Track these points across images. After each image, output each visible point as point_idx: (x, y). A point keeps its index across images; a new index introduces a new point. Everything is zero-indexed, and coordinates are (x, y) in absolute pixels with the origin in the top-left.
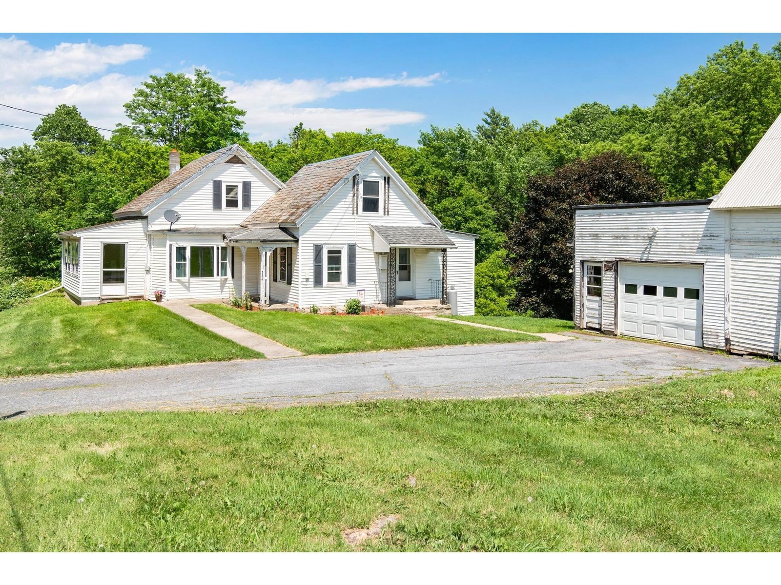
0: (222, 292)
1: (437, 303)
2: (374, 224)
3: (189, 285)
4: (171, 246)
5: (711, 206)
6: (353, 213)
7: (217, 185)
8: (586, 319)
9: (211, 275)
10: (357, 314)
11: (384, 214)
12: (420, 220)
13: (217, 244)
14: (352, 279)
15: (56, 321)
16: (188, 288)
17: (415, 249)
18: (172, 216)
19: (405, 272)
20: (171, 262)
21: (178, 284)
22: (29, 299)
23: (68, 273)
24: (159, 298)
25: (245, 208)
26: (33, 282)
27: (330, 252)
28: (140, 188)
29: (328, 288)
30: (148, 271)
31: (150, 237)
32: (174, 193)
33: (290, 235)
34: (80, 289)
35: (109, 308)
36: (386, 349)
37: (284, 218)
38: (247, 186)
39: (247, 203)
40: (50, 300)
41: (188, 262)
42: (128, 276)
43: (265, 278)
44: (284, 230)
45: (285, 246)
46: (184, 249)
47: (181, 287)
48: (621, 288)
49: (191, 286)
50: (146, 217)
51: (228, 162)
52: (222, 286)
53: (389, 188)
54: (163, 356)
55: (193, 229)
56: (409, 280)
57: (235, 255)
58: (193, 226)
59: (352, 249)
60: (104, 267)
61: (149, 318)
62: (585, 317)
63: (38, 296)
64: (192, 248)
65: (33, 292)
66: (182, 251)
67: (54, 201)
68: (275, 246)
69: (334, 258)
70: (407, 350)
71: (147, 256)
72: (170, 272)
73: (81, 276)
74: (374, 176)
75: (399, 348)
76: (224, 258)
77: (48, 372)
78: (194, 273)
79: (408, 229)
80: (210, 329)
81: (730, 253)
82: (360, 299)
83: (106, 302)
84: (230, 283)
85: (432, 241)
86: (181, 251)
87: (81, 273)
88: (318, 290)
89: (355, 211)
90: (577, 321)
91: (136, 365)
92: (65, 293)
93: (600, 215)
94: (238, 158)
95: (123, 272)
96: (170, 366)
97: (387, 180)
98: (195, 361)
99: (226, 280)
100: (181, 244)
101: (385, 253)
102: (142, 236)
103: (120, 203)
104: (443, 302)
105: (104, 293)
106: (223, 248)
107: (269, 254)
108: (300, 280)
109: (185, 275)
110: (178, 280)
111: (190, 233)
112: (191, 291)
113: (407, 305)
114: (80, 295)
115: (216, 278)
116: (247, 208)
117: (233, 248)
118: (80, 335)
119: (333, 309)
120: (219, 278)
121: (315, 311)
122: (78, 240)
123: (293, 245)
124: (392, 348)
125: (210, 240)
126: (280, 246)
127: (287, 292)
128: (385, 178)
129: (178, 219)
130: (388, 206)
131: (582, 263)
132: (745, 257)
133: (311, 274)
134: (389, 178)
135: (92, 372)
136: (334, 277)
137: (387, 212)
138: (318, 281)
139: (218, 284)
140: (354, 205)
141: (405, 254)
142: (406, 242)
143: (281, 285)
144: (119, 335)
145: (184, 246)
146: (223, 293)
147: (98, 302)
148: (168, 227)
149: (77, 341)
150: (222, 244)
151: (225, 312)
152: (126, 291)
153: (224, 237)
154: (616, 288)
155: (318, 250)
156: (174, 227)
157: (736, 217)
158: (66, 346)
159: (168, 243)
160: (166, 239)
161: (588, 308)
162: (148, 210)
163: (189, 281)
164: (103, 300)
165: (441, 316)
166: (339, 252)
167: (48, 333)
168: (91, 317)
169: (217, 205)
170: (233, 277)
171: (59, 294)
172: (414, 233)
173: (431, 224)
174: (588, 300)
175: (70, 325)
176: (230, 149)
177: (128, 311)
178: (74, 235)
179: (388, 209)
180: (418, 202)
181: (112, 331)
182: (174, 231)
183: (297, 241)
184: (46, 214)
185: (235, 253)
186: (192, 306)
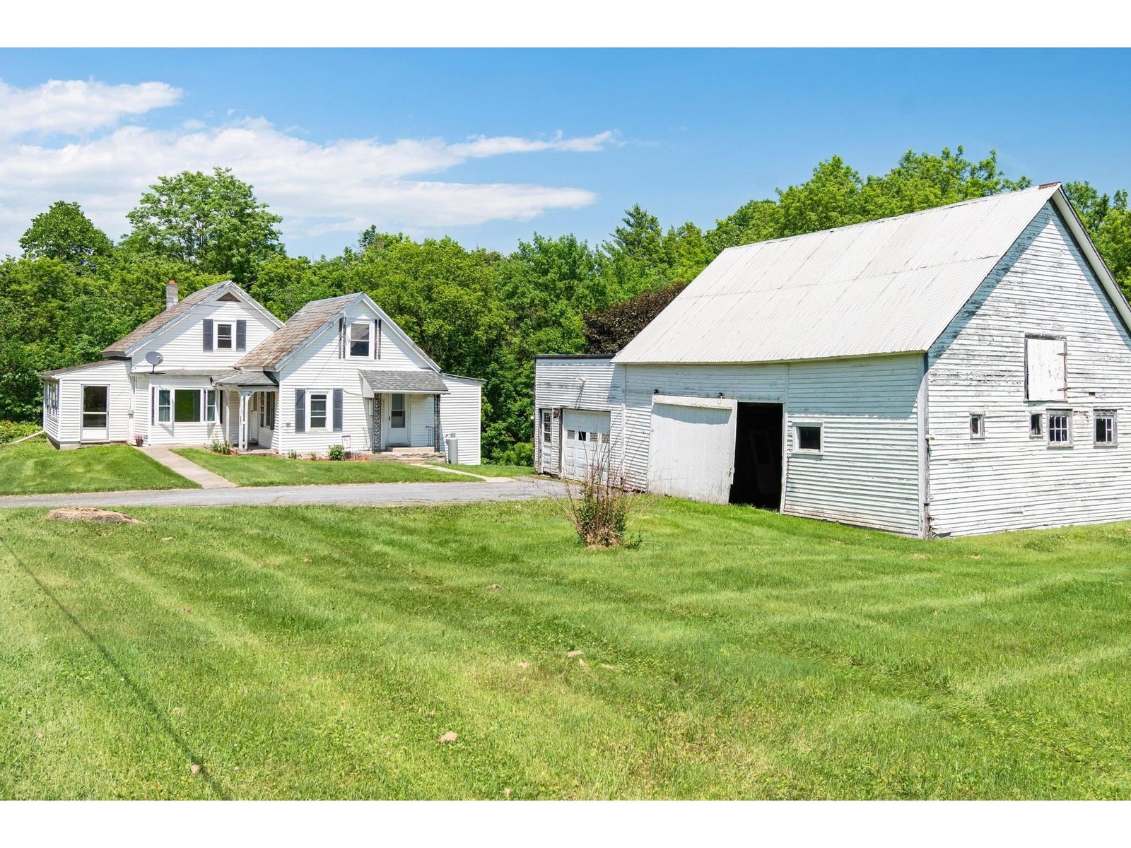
0: (208, 437)
1: (430, 451)
2: (362, 369)
3: (173, 429)
4: (153, 389)
5: (613, 360)
6: (340, 358)
7: (208, 325)
8: (543, 465)
9: (198, 420)
10: (339, 459)
11: (375, 358)
12: (416, 364)
13: (204, 387)
14: (338, 424)
15: (30, 463)
16: (172, 433)
17: (411, 395)
18: (154, 358)
19: (398, 419)
20: (153, 406)
21: (162, 428)
22: (8, 444)
23: (49, 417)
24: (140, 442)
25: (240, 349)
26: (13, 427)
27: (313, 397)
28: (146, 316)
29: (309, 433)
30: (131, 415)
31: (134, 379)
32: (160, 333)
33: (271, 379)
34: (59, 433)
35: (86, 451)
36: (317, 484)
37: (268, 361)
38: (241, 325)
39: (241, 344)
40: (30, 445)
41: (172, 406)
42: (110, 420)
43: (243, 423)
44: (268, 374)
45: (266, 390)
46: (169, 392)
47: (165, 431)
48: (565, 433)
49: (175, 431)
50: (130, 359)
51: (220, 300)
52: (210, 432)
53: (380, 331)
54: (112, 485)
55: (179, 371)
56: (404, 426)
57: (223, 399)
58: (181, 368)
59: (338, 395)
60: (86, 409)
61: (120, 460)
62: (543, 463)
63: (16, 441)
64: (177, 392)
65: (12, 437)
66: (166, 395)
67: (43, 331)
68: (254, 390)
69: (319, 402)
70: (337, 486)
71: (130, 398)
72: (153, 416)
73: (60, 419)
74: (364, 319)
75: (330, 484)
76: (211, 401)
77: (13, 494)
78: (180, 417)
79: (400, 373)
80: (173, 469)
81: (625, 402)
82: (345, 446)
83: (86, 446)
84: (218, 428)
85: (423, 388)
86: (164, 395)
87: (60, 416)
88: (301, 435)
89: (342, 355)
90: (536, 466)
91: (87, 491)
92: (47, 439)
93: (551, 364)
94: (231, 295)
95: (105, 416)
96: (116, 492)
97: (378, 323)
98: (138, 489)
99: (214, 425)
100: (165, 387)
101: (371, 399)
102: (126, 378)
103: (120, 333)
104: (438, 450)
105: (84, 438)
106: (210, 392)
107: (247, 398)
108: (280, 425)
109: (169, 420)
110: (161, 424)
111: (174, 376)
112: (174, 436)
113: (397, 452)
114: (58, 439)
115: (203, 423)
116: (243, 349)
117: (221, 392)
118: (49, 472)
119: (312, 455)
120: (206, 423)
121: (294, 456)
122: (57, 382)
123: (274, 390)
124: (323, 484)
125: (197, 383)
126: (259, 390)
127: (270, 437)
128: (376, 321)
129: (161, 361)
130: (380, 350)
131: (541, 410)
132: (633, 406)
133: (292, 419)
134: (380, 321)
135: (49, 495)
136: (318, 422)
137: (378, 355)
138: (300, 427)
140: (340, 349)
141: (398, 399)
142: (391, 387)
143: (266, 430)
144: (86, 472)
145: (168, 389)
146: (210, 439)
147: (78, 446)
148: (150, 369)
149: (45, 477)
150: (211, 388)
151: (195, 455)
152: (108, 436)
153: (212, 381)
154: (561, 434)
155: (300, 395)
156: (157, 369)
157: (630, 370)
158: (33, 480)
159: (151, 386)
160: (148, 382)
161: (546, 454)
162: (132, 351)
163: (173, 426)
164: (83, 444)
165: (430, 464)
166: (324, 397)
167: (20, 471)
168: (65, 459)
169: (208, 345)
170: (221, 422)
171: (41, 440)
172: (406, 377)
173: (430, 368)
174: (545, 446)
175: (42, 465)
176: (222, 287)
177: (102, 454)
178: (53, 377)
179: (380, 353)
180: (413, 346)
181: (80, 470)
182: (157, 373)
183: (278, 386)
184: (33, 347)
185: (223, 396)
186: (170, 450)
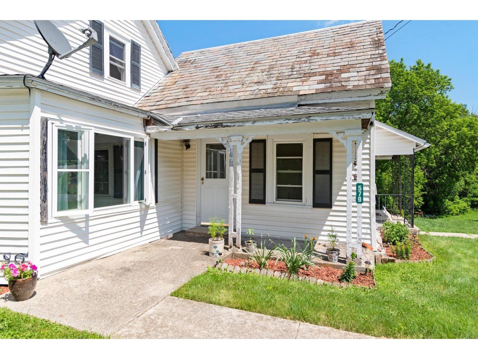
0: (141, 232)
3: (87, 227)
4: (45, 123)
16: (84, 236)
20: (44, 169)
21: (64, 228)
47: (71, 234)
49: (91, 229)
52: (142, 221)
57: (159, 159)
72: (44, 199)
84: (153, 213)
99: (146, 207)
100: (70, 123)
109: (80, 204)
110: (62, 218)
112: (91, 242)
115: (134, 205)
120: (138, 204)
139: (136, 217)
146: (144, 233)
159: (37, 114)
170: (156, 200)
185: (159, 154)
